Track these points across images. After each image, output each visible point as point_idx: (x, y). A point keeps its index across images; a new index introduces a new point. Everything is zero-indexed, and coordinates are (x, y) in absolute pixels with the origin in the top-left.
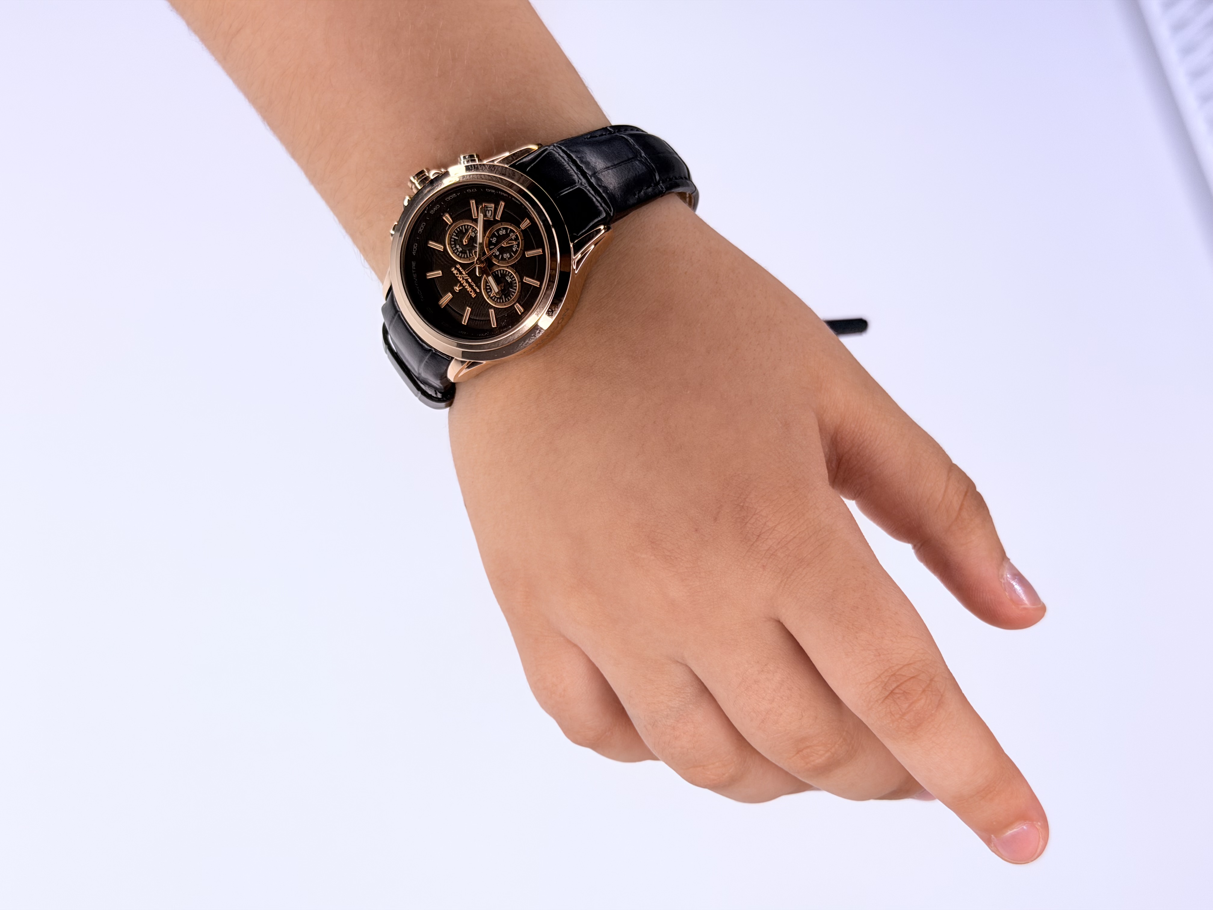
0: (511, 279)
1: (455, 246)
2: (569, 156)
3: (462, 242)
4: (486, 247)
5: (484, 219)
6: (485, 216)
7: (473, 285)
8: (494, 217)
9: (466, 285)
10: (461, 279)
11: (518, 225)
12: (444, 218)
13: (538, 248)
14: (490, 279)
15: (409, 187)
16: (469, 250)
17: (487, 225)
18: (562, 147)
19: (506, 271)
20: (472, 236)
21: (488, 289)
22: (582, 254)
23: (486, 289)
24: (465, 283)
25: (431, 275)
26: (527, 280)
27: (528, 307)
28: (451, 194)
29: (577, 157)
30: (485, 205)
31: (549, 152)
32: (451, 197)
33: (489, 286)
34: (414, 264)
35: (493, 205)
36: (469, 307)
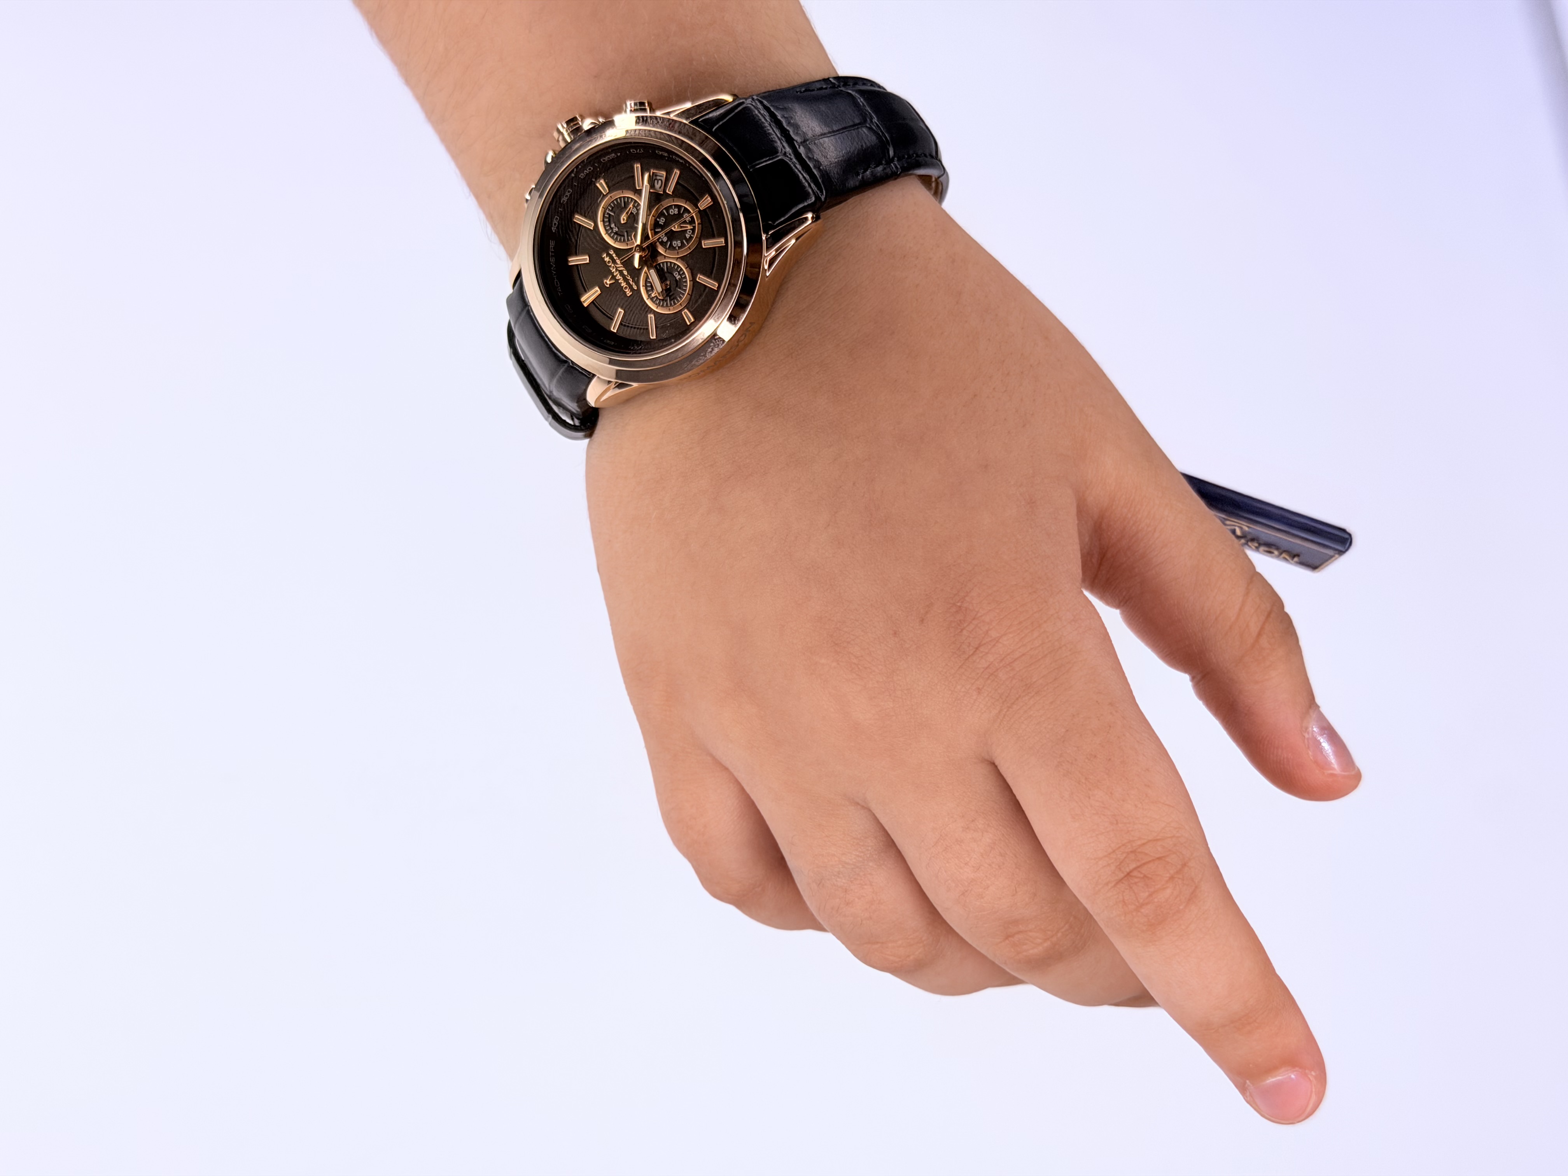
0: (681, 275)
1: (610, 225)
2: (773, 116)
3: (619, 221)
4: (651, 230)
5: (651, 191)
6: (652, 186)
7: (629, 280)
8: (664, 191)
9: (620, 279)
10: (614, 270)
11: (695, 202)
12: (598, 185)
13: (719, 236)
14: (652, 272)
15: (555, 139)
16: (627, 232)
17: (655, 198)
18: (764, 101)
19: (675, 264)
20: (633, 213)
21: (650, 287)
22: (777, 250)
23: (646, 286)
24: (618, 275)
25: (574, 260)
26: (701, 278)
27: (700, 315)
28: (609, 153)
29: (783, 117)
30: (653, 173)
31: (745, 107)
32: (609, 158)
33: (650, 282)
34: (552, 244)
35: (664, 173)
36: (622, 308)
